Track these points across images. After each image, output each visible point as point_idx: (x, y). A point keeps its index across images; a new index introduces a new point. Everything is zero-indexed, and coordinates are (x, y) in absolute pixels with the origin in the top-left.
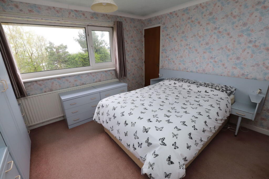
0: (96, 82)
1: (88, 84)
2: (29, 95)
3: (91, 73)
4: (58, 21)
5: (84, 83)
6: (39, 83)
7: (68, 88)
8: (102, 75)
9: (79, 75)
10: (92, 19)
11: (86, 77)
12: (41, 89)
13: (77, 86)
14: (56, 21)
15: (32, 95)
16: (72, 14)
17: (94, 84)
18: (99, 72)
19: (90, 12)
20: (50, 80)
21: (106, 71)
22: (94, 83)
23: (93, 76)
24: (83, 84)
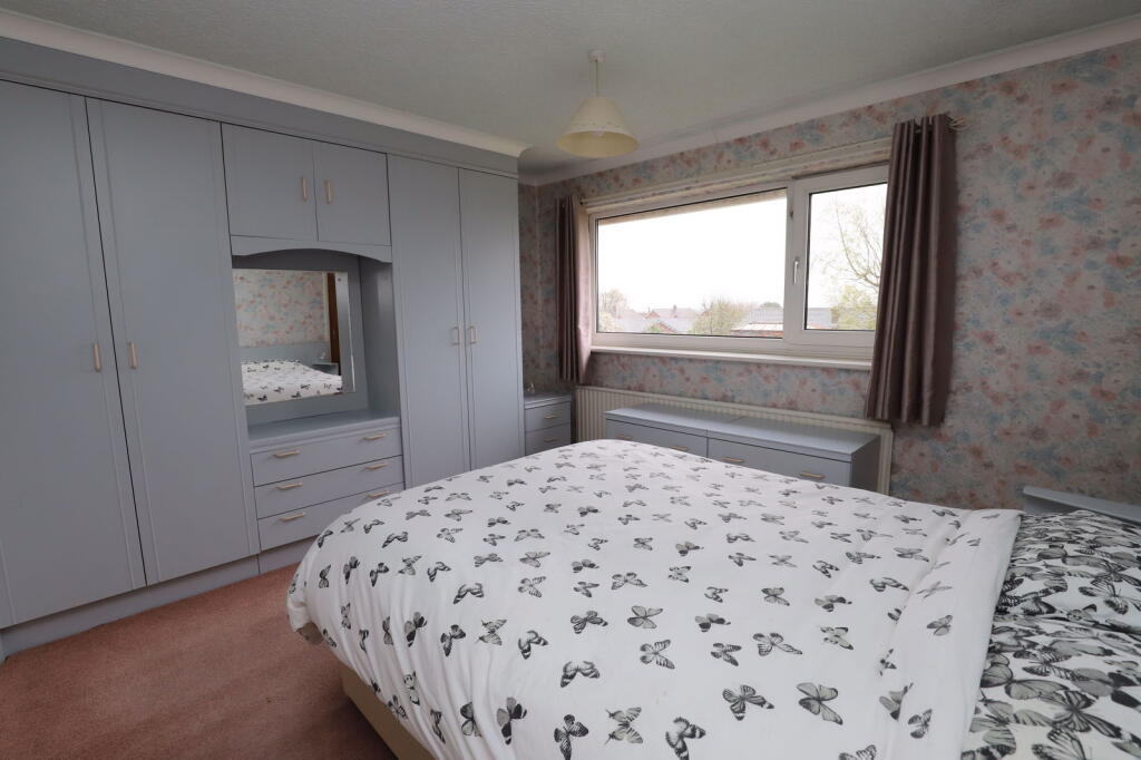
0: (775, 406)
1: (740, 402)
2: (602, 386)
3: (759, 365)
4: (688, 189)
5: (730, 394)
6: (623, 360)
7: (680, 395)
8: (804, 382)
9: (717, 362)
10: (798, 151)
11: (741, 375)
12: (624, 379)
13: (706, 398)
14: (682, 190)
15: (607, 386)
16: (729, 155)
17: (765, 409)
18: (793, 367)
19: (790, 127)
20: (643, 360)
21: (827, 370)
22: (765, 406)
23: (766, 378)
24: (724, 399)
